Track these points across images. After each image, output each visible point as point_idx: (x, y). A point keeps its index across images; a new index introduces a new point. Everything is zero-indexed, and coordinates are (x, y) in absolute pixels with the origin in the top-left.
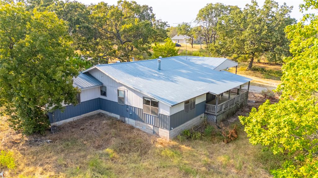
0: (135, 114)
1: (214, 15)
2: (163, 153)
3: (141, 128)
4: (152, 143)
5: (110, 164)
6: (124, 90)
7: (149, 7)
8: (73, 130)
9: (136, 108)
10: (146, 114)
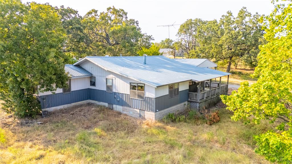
0: (123, 100)
1: (194, 30)
2: (149, 132)
3: (128, 113)
4: (139, 124)
5: (97, 140)
6: (112, 78)
7: (136, 20)
8: (63, 115)
9: (124, 94)
10: (133, 99)
